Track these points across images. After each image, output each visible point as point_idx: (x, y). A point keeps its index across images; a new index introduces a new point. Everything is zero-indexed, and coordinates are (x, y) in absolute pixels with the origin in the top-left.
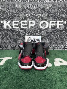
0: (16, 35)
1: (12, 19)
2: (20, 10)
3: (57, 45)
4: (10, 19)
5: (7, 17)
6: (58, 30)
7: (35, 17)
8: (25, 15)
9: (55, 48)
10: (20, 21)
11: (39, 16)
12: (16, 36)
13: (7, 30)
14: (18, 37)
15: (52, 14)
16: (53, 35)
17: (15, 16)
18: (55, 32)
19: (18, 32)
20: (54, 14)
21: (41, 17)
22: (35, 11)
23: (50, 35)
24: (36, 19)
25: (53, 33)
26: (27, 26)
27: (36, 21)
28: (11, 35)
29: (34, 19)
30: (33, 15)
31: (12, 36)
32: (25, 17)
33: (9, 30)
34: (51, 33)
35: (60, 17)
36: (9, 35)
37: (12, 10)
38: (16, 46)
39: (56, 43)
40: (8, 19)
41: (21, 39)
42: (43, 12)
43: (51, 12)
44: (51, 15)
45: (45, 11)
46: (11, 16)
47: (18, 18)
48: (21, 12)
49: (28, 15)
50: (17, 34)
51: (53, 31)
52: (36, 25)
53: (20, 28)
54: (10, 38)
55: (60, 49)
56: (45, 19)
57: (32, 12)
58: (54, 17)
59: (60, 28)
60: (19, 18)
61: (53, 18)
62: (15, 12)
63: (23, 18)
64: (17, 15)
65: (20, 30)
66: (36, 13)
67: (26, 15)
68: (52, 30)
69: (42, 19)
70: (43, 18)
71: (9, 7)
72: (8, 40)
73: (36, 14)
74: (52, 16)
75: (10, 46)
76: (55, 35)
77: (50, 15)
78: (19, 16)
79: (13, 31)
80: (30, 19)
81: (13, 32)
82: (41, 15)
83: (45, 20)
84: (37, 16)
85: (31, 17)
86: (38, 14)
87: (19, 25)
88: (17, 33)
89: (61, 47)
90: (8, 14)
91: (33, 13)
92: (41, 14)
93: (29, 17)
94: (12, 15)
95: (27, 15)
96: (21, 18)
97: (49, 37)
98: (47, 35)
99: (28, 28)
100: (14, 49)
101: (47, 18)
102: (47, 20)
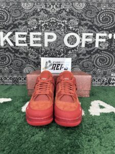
0: (22, 58)
1: (13, 30)
2: (28, 13)
4: (11, 29)
5: (5, 25)
6: (98, 49)
7: (56, 26)
8: (38, 22)
10: (29, 34)
11: (63, 25)
13: (5, 49)
14: (24, 62)
15: (86, 20)
16: (88, 58)
17: (20, 24)
18: (92, 53)
19: (25, 53)
20: (90, 21)
21: (67, 26)
22: (56, 16)
23: (83, 59)
24: (58, 29)
25: (88, 56)
26: (42, 42)
27: (57, 34)
28: (13, 58)
29: (54, 30)
30: (51, 23)
31: (14, 60)
32: (38, 26)
33: (8, 49)
34: (84, 55)
35: (101, 27)
36: (8, 57)
37: (15, 12)
38: (21, 79)
39: (94, 73)
40: (7, 29)
41: (31, 65)
42: (71, 16)
43: (85, 17)
44: (85, 22)
45: (75, 16)
46: (13, 24)
47: (25, 27)
48: (32, 16)
49: (43, 23)
50: (23, 56)
51: (88, 53)
52: (58, 39)
53: (29, 45)
54: (11, 64)
55: (102, 84)
56: (74, 29)
57: (50, 17)
58: (90, 26)
59: (101, 47)
60: (28, 27)
62: (20, 16)
63: (35, 27)
64: (23, 22)
65: (29, 49)
66: (57, 19)
67: (40, 21)
68: (87, 49)
69: (69, 30)
70: (71, 28)
71: (9, 7)
72: (7, 67)
73: (57, 21)
74: (86, 24)
75: (10, 79)
76: (92, 60)
77: (83, 22)
78: (26, 24)
79: (16, 50)
80: (48, 29)
81: (17, 53)
82: (67, 22)
83: (74, 32)
84: (59, 24)
85: (49, 26)
86: (62, 20)
87: (27, 40)
88: (24, 55)
89: (103, 81)
90: (7, 19)
91: (53, 19)
93: (45, 25)
94: (14, 22)
95: (42, 23)
96: (30, 27)
97: (81, 63)
98: (78, 59)
99: (44, 46)
100: (18, 85)
101: (78, 28)
102: (77, 31)
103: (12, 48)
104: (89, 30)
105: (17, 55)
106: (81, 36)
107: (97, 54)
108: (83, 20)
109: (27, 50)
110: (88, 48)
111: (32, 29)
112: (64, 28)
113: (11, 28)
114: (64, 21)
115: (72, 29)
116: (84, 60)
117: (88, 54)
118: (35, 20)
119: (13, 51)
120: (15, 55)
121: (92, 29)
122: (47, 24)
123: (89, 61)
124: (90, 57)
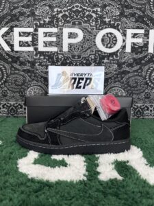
0: (24, 71)
1: (11, 24)
3: (148, 105)
4: (7, 23)
6: (153, 56)
7: (83, 17)
8: (53, 11)
9: (142, 114)
10: (36, 30)
11: (94, 15)
12: (22, 73)
14: (28, 78)
15: (132, 7)
16: (137, 71)
17: (22, 14)
18: (143, 62)
19: (29, 62)
20: (140, 9)
21: (101, 17)
23: (129, 72)
24: (85, 22)
25: (136, 68)
26: (59, 44)
27: (84, 30)
28: (9, 71)
29: (80, 24)
30: (75, 12)
31: (11, 74)
32: (53, 17)
33: (2, 56)
34: (131, 65)
38: (21, 107)
39: (147, 97)
41: (40, 84)
42: (107, 1)
43: (130, 2)
44: (130, 11)
46: (10, 14)
47: (30, 18)
49: (61, 12)
50: (25, 68)
51: (137, 61)
52: (85, 39)
53: (36, 49)
54: (5, 82)
56: (112, 22)
57: (72, 3)
58: (140, 17)
60: (35, 19)
61: (136, 21)
62: (22, 1)
63: (47, 20)
64: (27, 11)
65: (36, 55)
66: (85, 5)
67: (55, 10)
68: (135, 56)
70: (107, 20)
73: (84, 9)
74: (133, 15)
75: (3, 107)
76: (144, 74)
77: (128, 11)
78: (33, 14)
80: (69, 22)
81: (16, 62)
82: (101, 11)
83: (113, 26)
84: (87, 13)
85: (71, 17)
86: (92, 8)
87: (33, 41)
88: (28, 67)
91: (77, 6)
92: (99, 9)
93: (64, 16)
94: (11, 11)
95: (59, 12)
96: (39, 20)
97: (124, 79)
98: (120, 73)
99: (61, 51)
100: (17, 117)
101: (120, 20)
102: (118, 25)
103: (7, 54)
104: (137, 25)
105: (15, 65)
106: (124, 34)
107: (151, 65)
108: (128, 7)
109: (32, 57)
110: (136, 54)
111: (42, 22)
112: (96, 21)
113: (6, 20)
114: (95, 9)
115: (110, 21)
116: (130, 75)
117: (137, 64)
118: (48, 8)
119: (10, 60)
120: (12, 66)
121: (143, 22)
122: (67, 13)
123: (138, 75)
124: (140, 68)
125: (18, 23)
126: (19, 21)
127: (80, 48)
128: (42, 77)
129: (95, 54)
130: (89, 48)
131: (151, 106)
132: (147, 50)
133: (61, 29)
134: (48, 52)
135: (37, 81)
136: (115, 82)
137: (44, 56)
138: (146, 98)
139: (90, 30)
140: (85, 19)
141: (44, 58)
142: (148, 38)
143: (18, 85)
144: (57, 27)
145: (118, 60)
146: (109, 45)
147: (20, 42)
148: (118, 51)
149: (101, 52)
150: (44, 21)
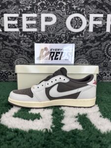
125: (6, 10)
126: (7, 8)
127: (54, 28)
128: (25, 51)
129: (66, 33)
130: (61, 29)
131: (108, 73)
132: (106, 30)
133: (40, 15)
134: (30, 32)
135: (22, 54)
136: (81, 55)
137: (27, 35)
138: (104, 66)
139: (61, 15)
140: (58, 6)
141: (27, 37)
142: (106, 21)
143: (8, 58)
144: (37, 13)
145: (83, 38)
146: (76, 27)
147: (9, 24)
148: (83, 31)
149: (70, 31)
150: (27, 8)
